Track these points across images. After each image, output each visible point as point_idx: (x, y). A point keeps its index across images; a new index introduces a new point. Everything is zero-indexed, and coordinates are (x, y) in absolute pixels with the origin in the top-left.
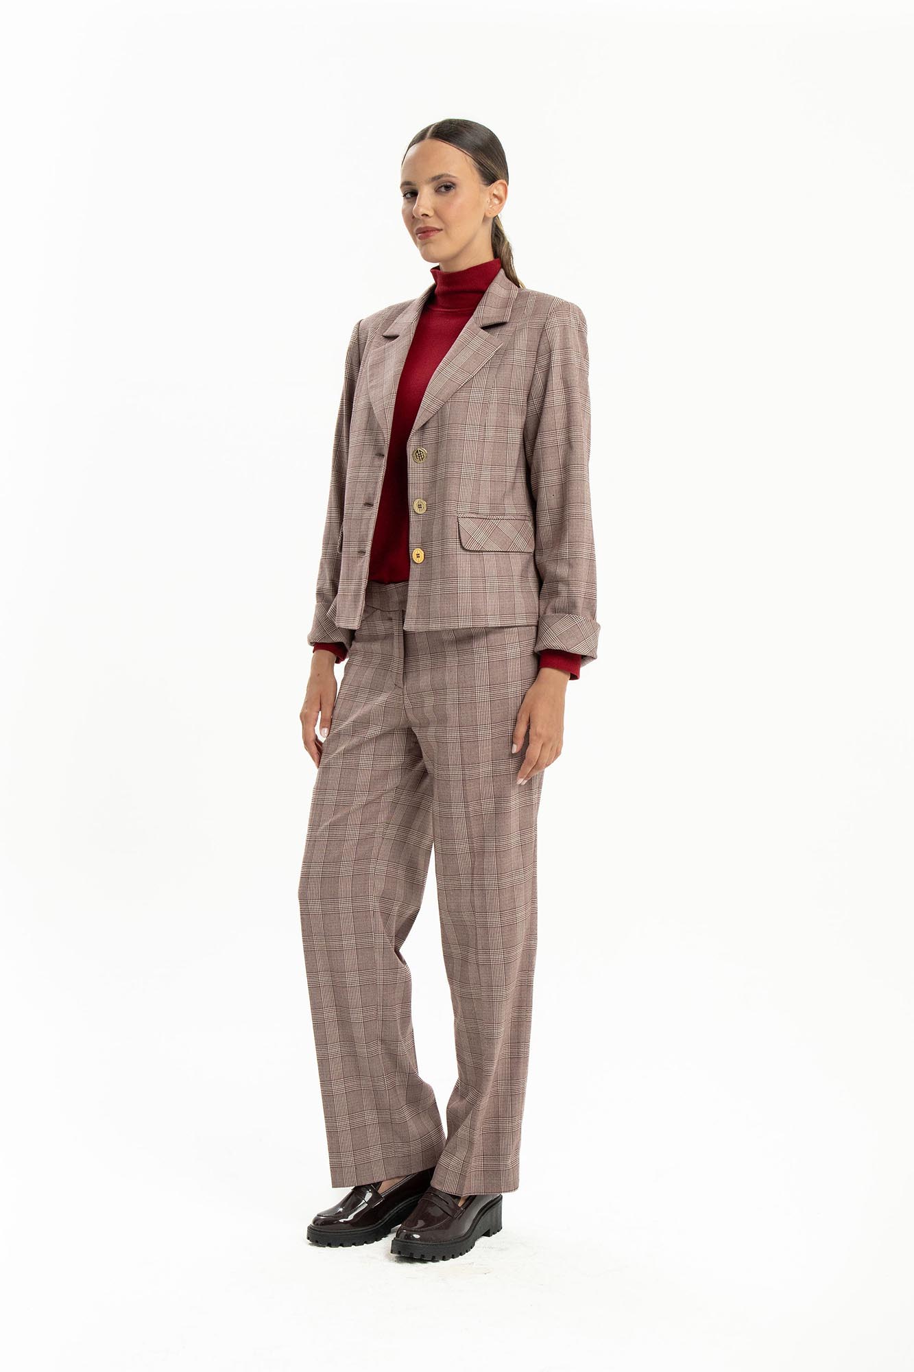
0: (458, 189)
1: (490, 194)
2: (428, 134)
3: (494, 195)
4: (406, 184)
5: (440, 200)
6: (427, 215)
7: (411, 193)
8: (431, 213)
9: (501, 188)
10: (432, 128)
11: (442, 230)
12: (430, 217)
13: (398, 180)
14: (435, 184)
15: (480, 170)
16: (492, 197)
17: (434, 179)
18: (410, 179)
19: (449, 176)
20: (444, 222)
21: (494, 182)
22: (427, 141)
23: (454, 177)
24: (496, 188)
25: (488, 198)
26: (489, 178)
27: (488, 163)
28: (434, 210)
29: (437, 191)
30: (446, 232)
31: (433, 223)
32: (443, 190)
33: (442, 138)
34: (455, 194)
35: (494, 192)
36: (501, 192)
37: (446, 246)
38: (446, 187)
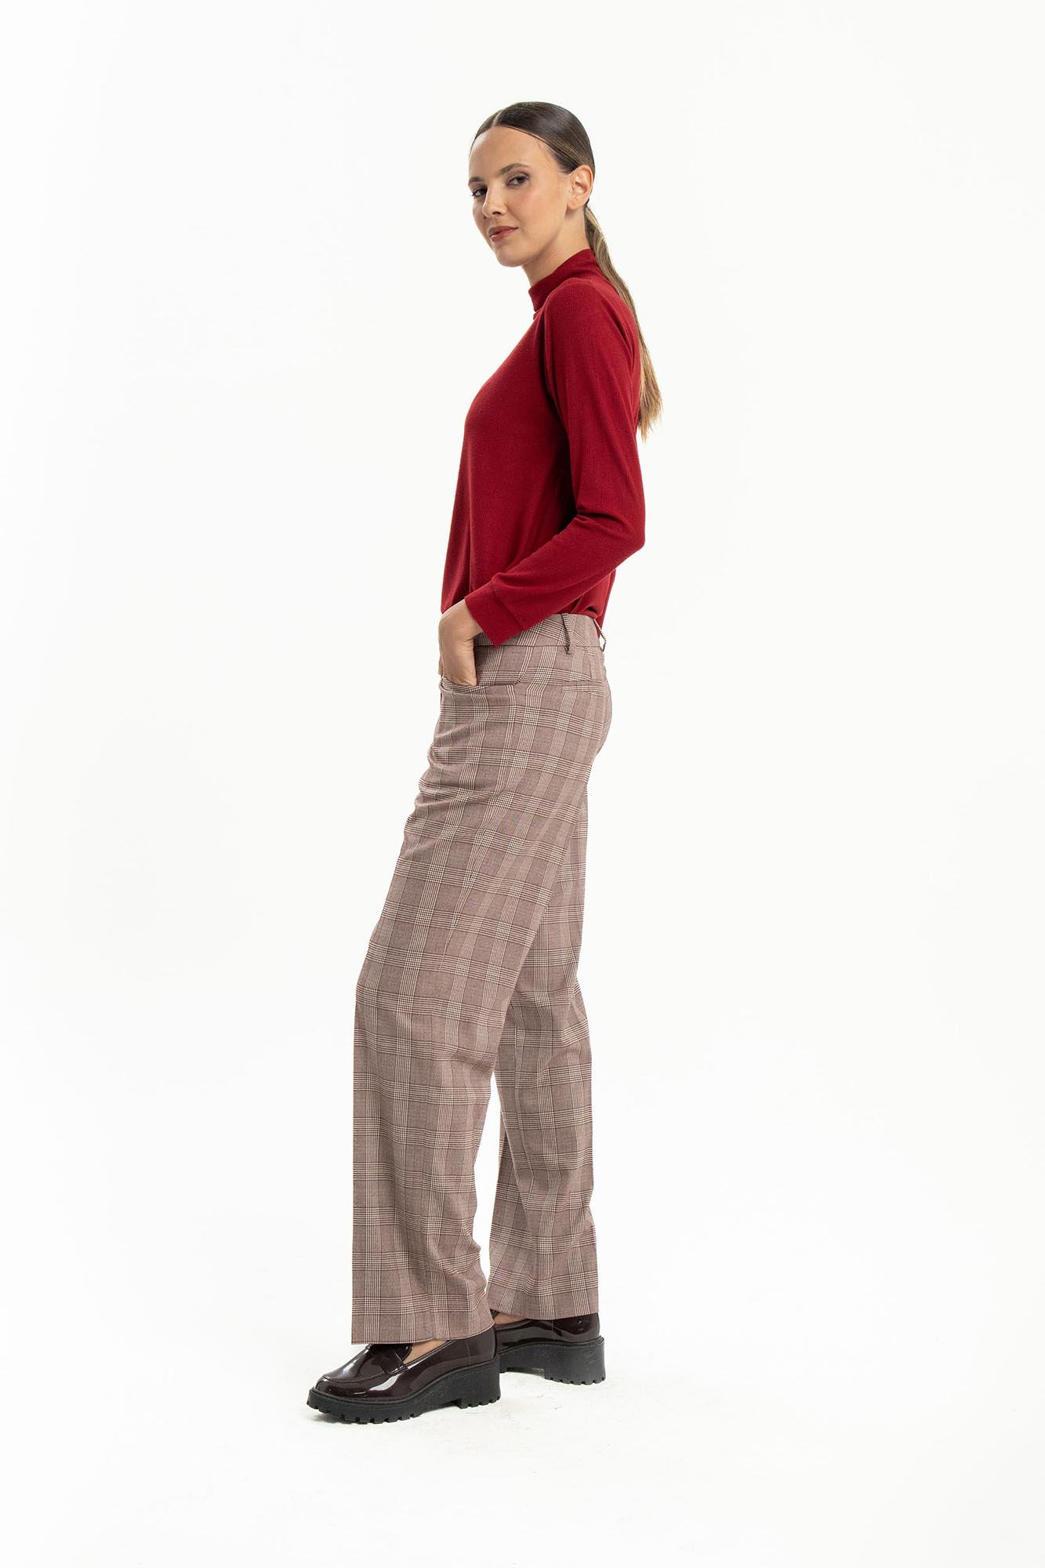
0: (532, 180)
1: (572, 182)
2: (495, 121)
3: (577, 183)
4: (474, 180)
5: (513, 194)
6: (499, 213)
7: (480, 190)
8: (503, 210)
9: (584, 175)
10: (496, 118)
11: (517, 228)
12: (503, 215)
13: (466, 177)
14: (505, 176)
15: (557, 156)
16: (575, 186)
17: (504, 171)
18: (479, 175)
19: (519, 165)
20: (519, 220)
21: (574, 169)
22: (493, 128)
23: (525, 166)
24: (578, 174)
25: (569, 188)
26: (569, 164)
27: (567, 147)
28: (507, 207)
29: (509, 184)
30: (523, 230)
31: (506, 221)
32: (516, 182)
33: (509, 124)
34: (530, 185)
35: (578, 179)
36: (585, 179)
37: (524, 247)
38: (518, 179)
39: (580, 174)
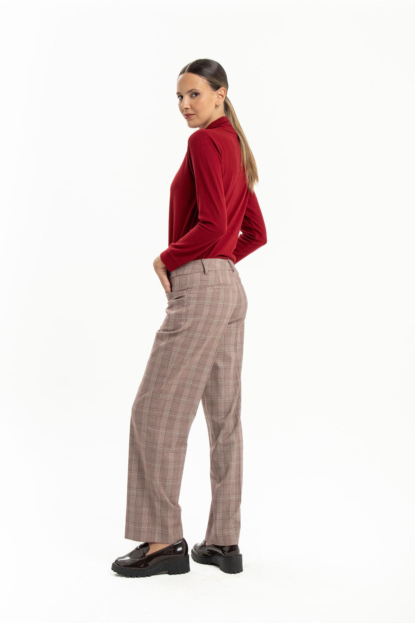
0: (201, 95)
1: (217, 94)
2: (186, 70)
3: (219, 94)
4: (178, 93)
5: (193, 101)
6: (188, 108)
7: (181, 97)
8: (189, 107)
10: (187, 69)
11: (195, 114)
12: (189, 109)
14: (190, 93)
15: (211, 85)
16: (219, 95)
17: (189, 91)
18: (180, 92)
19: (195, 90)
20: (195, 111)
21: (218, 89)
22: (185, 73)
23: (198, 90)
24: (220, 91)
25: (216, 96)
26: (216, 87)
27: (215, 80)
28: (190, 105)
29: (191, 96)
30: (197, 115)
31: (190, 112)
32: (194, 95)
33: (192, 72)
34: (200, 97)
35: (220, 93)
36: (223, 93)
37: (198, 121)
38: (195, 94)
39: (221, 91)
